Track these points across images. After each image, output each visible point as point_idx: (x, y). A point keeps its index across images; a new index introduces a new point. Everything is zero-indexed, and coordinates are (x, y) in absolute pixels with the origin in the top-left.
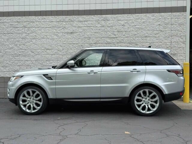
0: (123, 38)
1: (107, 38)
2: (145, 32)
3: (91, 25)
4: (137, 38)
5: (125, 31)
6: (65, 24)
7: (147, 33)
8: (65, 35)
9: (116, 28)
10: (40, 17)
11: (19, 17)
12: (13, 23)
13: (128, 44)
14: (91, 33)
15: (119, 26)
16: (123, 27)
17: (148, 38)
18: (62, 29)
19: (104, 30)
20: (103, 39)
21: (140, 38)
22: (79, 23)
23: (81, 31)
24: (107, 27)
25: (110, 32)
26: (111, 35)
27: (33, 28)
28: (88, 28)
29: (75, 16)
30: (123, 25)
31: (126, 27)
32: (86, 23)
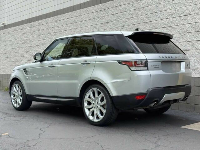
0: (157, 22)
1: (140, 25)
2: (185, 8)
3: (125, 10)
4: (175, 19)
5: (161, 11)
6: (102, 13)
7: (188, 10)
8: (102, 27)
9: (150, 9)
10: (84, 10)
11: (70, 13)
12: (66, 20)
13: (163, 29)
14: (125, 20)
15: (154, 5)
16: (158, 5)
17: (189, 17)
18: (99, 20)
19: (138, 13)
20: (136, 25)
21: (179, 18)
22: (114, 9)
23: (116, 19)
24: (140, 9)
25: (143, 15)
26: (145, 18)
27: (79, 23)
28: (122, 13)
29: (111, 2)
30: (157, 4)
31: (161, 5)
32: (120, 8)
